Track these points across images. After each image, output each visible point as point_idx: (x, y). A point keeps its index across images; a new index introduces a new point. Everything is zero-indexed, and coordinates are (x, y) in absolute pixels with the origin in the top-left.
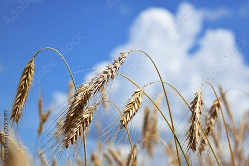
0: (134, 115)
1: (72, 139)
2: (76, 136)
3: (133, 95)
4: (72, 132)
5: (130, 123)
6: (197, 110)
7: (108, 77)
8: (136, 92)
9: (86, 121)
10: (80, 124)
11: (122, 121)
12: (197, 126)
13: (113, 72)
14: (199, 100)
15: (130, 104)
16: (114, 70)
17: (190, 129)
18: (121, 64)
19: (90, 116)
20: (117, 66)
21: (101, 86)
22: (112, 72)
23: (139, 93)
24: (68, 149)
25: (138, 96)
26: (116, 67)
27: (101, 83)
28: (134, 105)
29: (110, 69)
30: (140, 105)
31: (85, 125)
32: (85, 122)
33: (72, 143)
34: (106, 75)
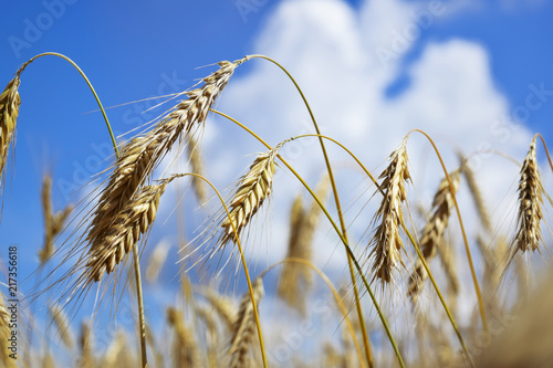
0: (255, 211)
1: (108, 261)
2: (118, 253)
3: (252, 167)
4: (108, 245)
5: (245, 231)
6: (395, 191)
7: (190, 116)
8: (259, 160)
9: (141, 220)
10: (126, 226)
11: (227, 226)
12: (393, 226)
13: (201, 104)
14: (399, 168)
15: (245, 186)
16: (203, 100)
17: (377, 234)
18: (221, 89)
19: (150, 209)
20: (210, 91)
21: (174, 139)
22: (199, 105)
23: (265, 161)
24: (100, 282)
25: (263, 168)
26: (208, 95)
27: (174, 132)
28: (254, 188)
29: (194, 98)
30: (268, 190)
31: (138, 228)
32: (138, 222)
33: (108, 270)
34: (184, 113)
